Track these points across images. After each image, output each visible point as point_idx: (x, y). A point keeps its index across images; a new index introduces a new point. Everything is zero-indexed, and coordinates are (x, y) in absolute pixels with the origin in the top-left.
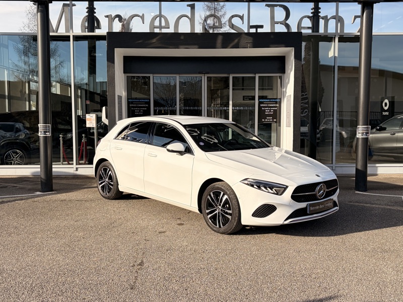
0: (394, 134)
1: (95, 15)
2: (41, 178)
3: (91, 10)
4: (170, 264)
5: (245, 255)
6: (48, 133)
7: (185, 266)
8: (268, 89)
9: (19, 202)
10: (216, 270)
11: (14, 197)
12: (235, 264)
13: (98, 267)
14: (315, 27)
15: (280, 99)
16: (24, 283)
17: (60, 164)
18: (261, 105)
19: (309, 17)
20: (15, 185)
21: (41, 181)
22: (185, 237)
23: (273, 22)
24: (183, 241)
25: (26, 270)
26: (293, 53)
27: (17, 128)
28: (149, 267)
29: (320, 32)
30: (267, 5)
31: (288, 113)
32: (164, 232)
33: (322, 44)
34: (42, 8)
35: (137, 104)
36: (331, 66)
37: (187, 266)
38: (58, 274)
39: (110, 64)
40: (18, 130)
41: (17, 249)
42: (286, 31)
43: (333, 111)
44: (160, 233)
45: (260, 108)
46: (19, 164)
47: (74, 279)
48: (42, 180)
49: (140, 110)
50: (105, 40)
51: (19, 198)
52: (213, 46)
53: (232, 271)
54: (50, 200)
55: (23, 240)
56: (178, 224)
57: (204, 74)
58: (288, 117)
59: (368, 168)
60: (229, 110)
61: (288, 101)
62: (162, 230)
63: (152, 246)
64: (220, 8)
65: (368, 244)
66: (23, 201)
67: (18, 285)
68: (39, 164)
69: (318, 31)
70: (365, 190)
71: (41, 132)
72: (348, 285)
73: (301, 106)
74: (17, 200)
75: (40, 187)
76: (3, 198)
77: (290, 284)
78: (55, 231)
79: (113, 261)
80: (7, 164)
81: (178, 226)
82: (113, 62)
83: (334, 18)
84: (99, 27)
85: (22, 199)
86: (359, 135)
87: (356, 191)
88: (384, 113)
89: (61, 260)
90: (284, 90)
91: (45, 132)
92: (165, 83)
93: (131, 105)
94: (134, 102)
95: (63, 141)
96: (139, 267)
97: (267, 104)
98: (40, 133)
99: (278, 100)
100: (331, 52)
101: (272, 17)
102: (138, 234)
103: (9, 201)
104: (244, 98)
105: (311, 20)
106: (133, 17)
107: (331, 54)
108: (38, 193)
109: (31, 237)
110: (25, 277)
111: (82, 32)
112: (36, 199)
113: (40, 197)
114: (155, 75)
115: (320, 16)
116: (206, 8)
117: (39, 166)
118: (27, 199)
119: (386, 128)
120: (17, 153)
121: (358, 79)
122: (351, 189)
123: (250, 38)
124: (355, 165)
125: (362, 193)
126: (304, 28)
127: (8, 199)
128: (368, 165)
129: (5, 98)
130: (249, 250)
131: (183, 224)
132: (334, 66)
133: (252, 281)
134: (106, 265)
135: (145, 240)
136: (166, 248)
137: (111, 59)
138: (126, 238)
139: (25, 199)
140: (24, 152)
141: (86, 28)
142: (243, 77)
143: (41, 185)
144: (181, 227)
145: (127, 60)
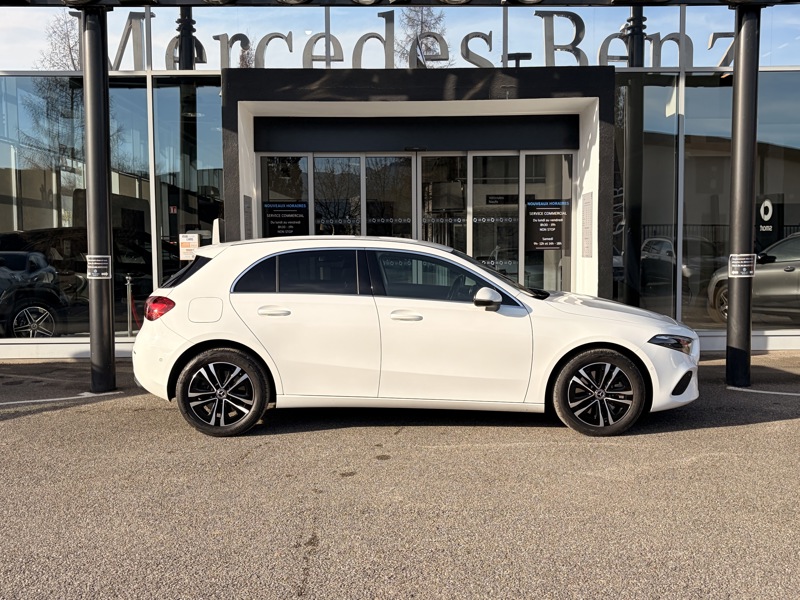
0: (793, 270)
1: (194, 34)
2: (92, 364)
3: (186, 25)
4: (372, 542)
5: (524, 521)
6: (106, 274)
7: (404, 546)
8: (537, 182)
9: (49, 413)
10: (469, 553)
11: (39, 403)
12: (506, 540)
13: (225, 548)
14: (636, 56)
15: (570, 201)
16: (76, 584)
17: (126, 336)
18: (531, 214)
19: (621, 36)
20: (38, 378)
21: (92, 370)
22: (396, 485)
23: (551, 47)
24: (392, 491)
25: (78, 556)
26: (597, 108)
27: (32, 262)
28: (329, 547)
29: (646, 66)
30: (538, 13)
31: (586, 229)
32: (352, 474)
33: (649, 91)
34: (93, 20)
35: (281, 213)
36: (672, 136)
37: (407, 546)
38: (144, 565)
39: (228, 132)
40: (35, 268)
41: (54, 511)
42: (578, 65)
43: (676, 225)
44: (343, 475)
45: (528, 219)
46: (44, 336)
47: (178, 574)
48: (94, 368)
49: (288, 225)
50: (218, 85)
51: (49, 405)
52: (438, 96)
53: (502, 554)
54: (112, 409)
55: (66, 492)
56: (378, 458)
57: (416, 151)
58: (586, 238)
59: (752, 339)
60: (466, 223)
61: (588, 204)
62: (346, 469)
63: (330, 503)
64: (433, 22)
65: (772, 497)
66: (58, 411)
67: (64, 589)
68: (87, 336)
69: (641, 64)
70: (747, 382)
71: (92, 270)
72: (746, 584)
73: (615, 215)
74: (46, 410)
75: (90, 382)
76: (17, 405)
77: (625, 582)
78: (128, 473)
79: (254, 536)
80: (19, 335)
81: (379, 461)
82: (235, 130)
83: (672, 39)
84: (201, 59)
85: (55, 408)
86: (734, 272)
87: (730, 385)
88: (763, 228)
89: (148, 533)
90: (578, 183)
91: (100, 271)
92: (323, 171)
93: (268, 216)
94: (275, 208)
95: (132, 287)
96: (310, 548)
97: (544, 211)
98: (89, 274)
99: (563, 203)
100: (671, 107)
101: (549, 37)
102: (299, 478)
103: (30, 412)
104: (489, 199)
105: (626, 42)
106: (270, 39)
107: (670, 110)
108: (87, 395)
109: (81, 485)
110: (78, 570)
111: (168, 69)
112: (83, 407)
113: (91, 403)
114: (316, 155)
115: (645, 34)
116: (406, 21)
117: (88, 340)
118: (65, 407)
119: (775, 258)
120: (40, 314)
121: (731, 159)
122: (717, 381)
123: (509, 78)
124: (725, 333)
125: (740, 389)
126: (613, 58)
127: (28, 408)
128: (753, 333)
129: (12, 204)
130: (530, 512)
131: (387, 458)
132: (677, 137)
133: (545, 576)
134: (240, 543)
135: (316, 491)
136: (361, 507)
137: (230, 122)
138: (276, 488)
139: (61, 408)
140: (54, 311)
141: (175, 62)
142: (485, 158)
143: (93, 379)
144: (384, 463)
145: (261, 124)
